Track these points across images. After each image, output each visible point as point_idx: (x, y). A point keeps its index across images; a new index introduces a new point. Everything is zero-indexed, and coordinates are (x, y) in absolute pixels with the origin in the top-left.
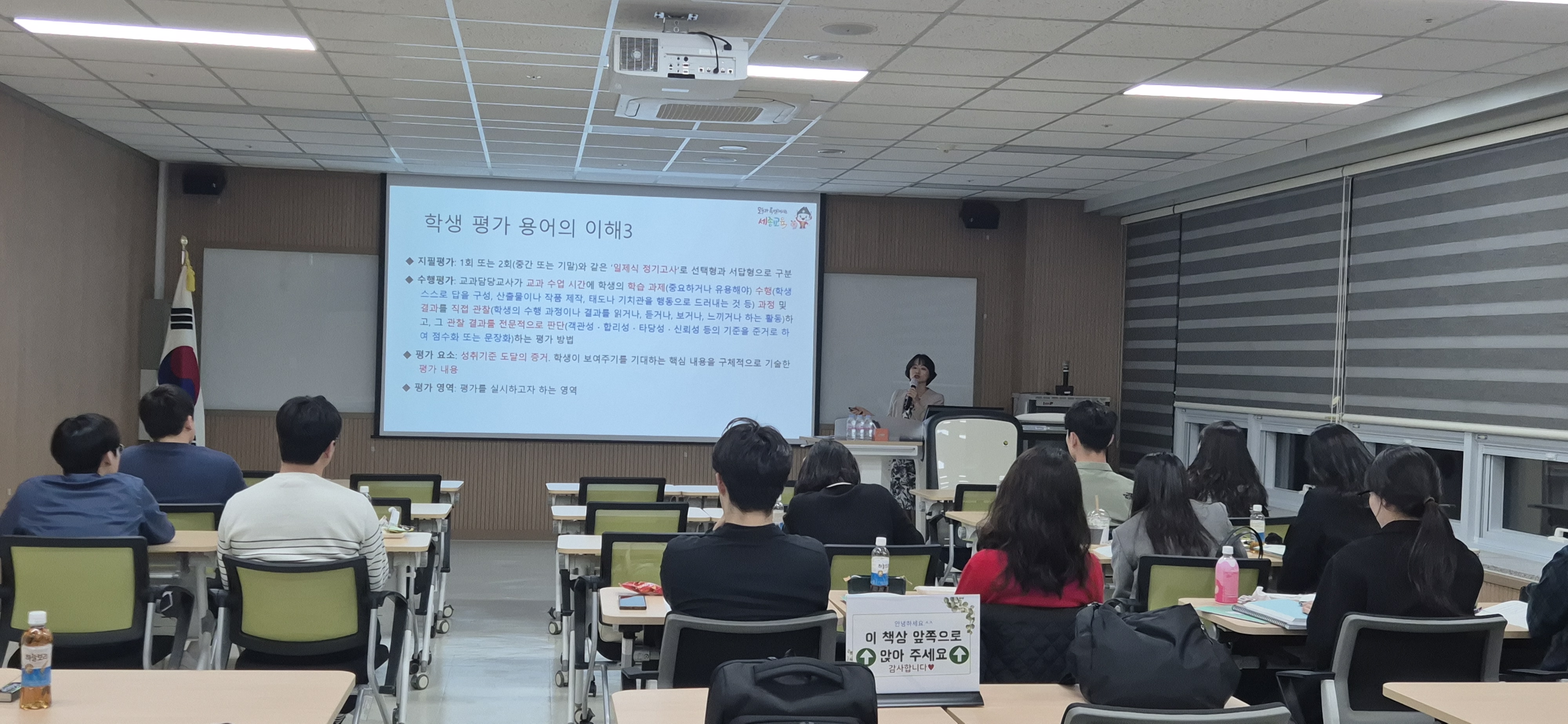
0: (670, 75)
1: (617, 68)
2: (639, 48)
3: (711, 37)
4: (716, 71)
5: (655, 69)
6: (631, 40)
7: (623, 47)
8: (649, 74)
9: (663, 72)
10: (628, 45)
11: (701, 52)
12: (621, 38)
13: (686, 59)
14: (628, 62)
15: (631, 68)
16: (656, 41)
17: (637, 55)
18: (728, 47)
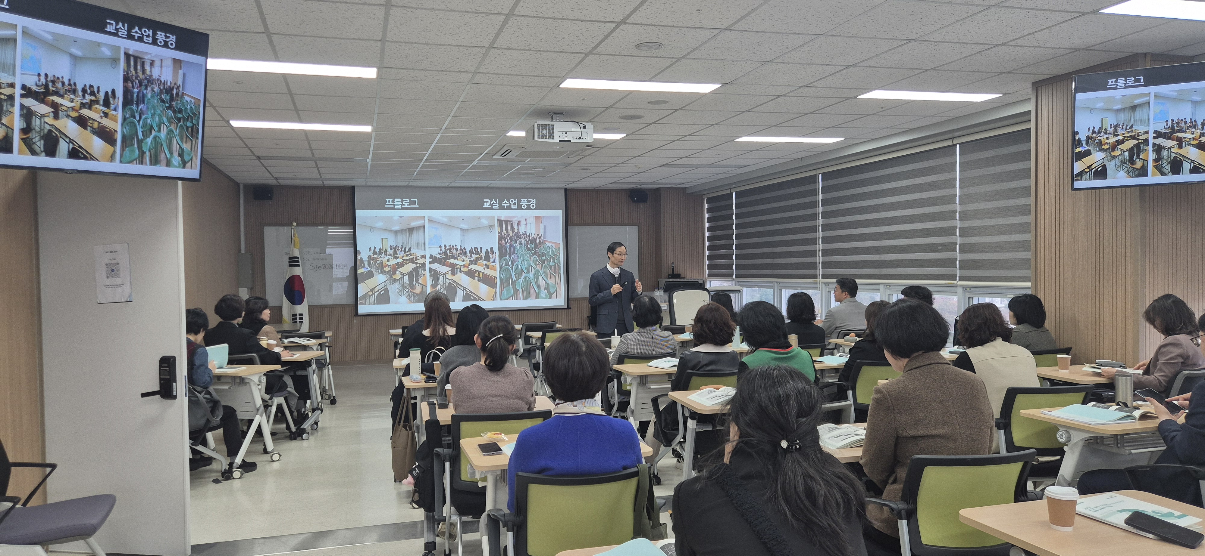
0: (560, 141)
1: (536, 138)
2: (546, 129)
3: (578, 123)
4: (580, 138)
5: (553, 138)
6: (542, 125)
7: (539, 128)
8: (551, 140)
9: (557, 140)
10: (541, 127)
11: (573, 130)
12: (538, 125)
13: (566, 133)
14: (541, 136)
15: (543, 138)
16: (553, 126)
17: (545, 132)
18: (585, 127)
